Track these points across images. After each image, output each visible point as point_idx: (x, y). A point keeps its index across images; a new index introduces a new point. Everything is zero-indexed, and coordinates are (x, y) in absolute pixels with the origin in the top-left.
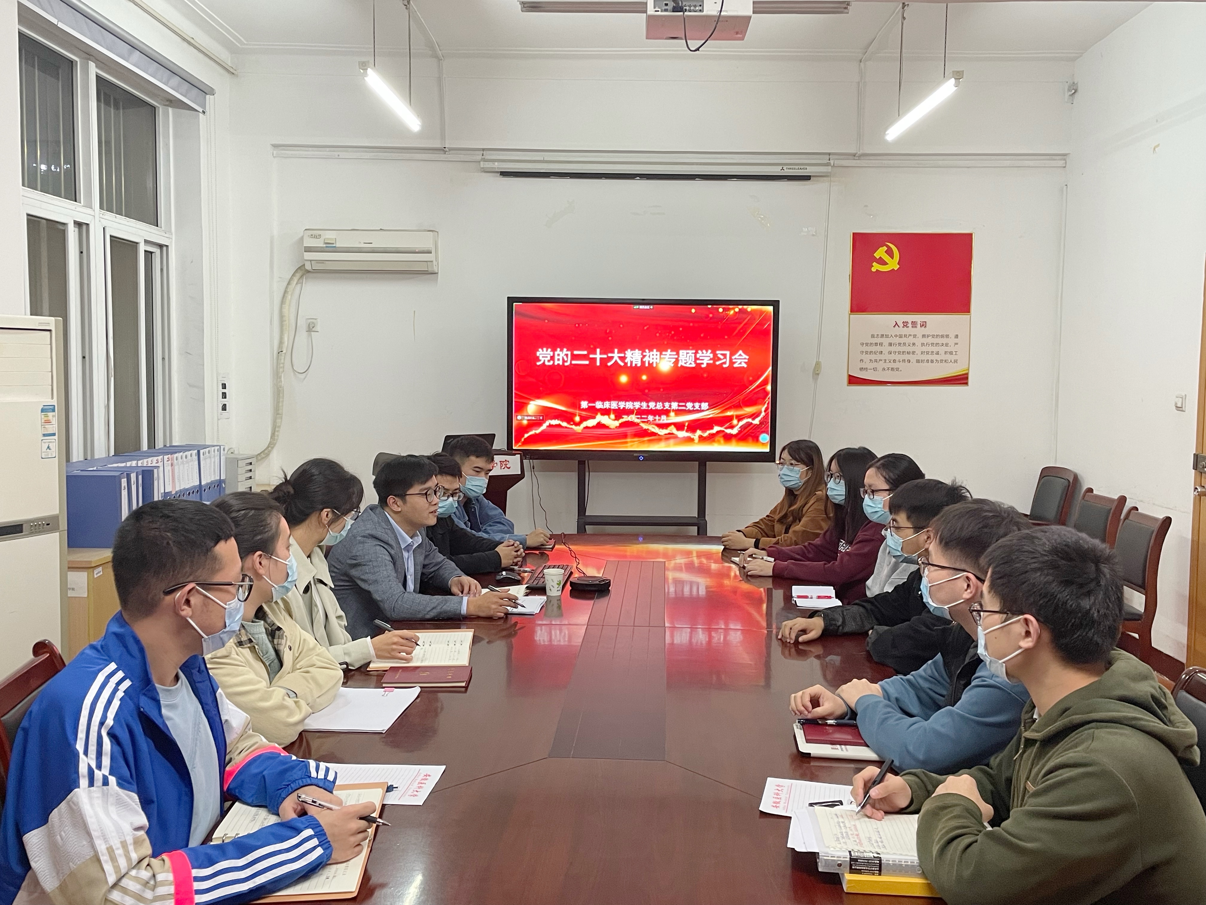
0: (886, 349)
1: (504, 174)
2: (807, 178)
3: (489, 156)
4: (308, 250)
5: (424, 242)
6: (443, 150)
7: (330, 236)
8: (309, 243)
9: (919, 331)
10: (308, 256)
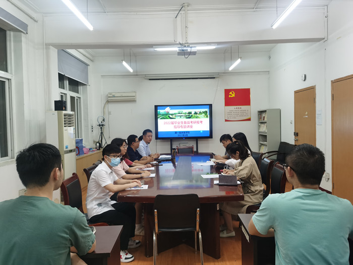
0: (233, 114)
1: (150, 79)
2: (214, 78)
3: (147, 76)
4: (109, 97)
5: (133, 94)
6: (137, 75)
7: (113, 94)
8: (109, 96)
9: (240, 110)
10: (109, 98)
